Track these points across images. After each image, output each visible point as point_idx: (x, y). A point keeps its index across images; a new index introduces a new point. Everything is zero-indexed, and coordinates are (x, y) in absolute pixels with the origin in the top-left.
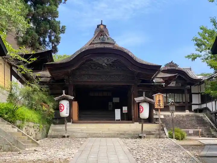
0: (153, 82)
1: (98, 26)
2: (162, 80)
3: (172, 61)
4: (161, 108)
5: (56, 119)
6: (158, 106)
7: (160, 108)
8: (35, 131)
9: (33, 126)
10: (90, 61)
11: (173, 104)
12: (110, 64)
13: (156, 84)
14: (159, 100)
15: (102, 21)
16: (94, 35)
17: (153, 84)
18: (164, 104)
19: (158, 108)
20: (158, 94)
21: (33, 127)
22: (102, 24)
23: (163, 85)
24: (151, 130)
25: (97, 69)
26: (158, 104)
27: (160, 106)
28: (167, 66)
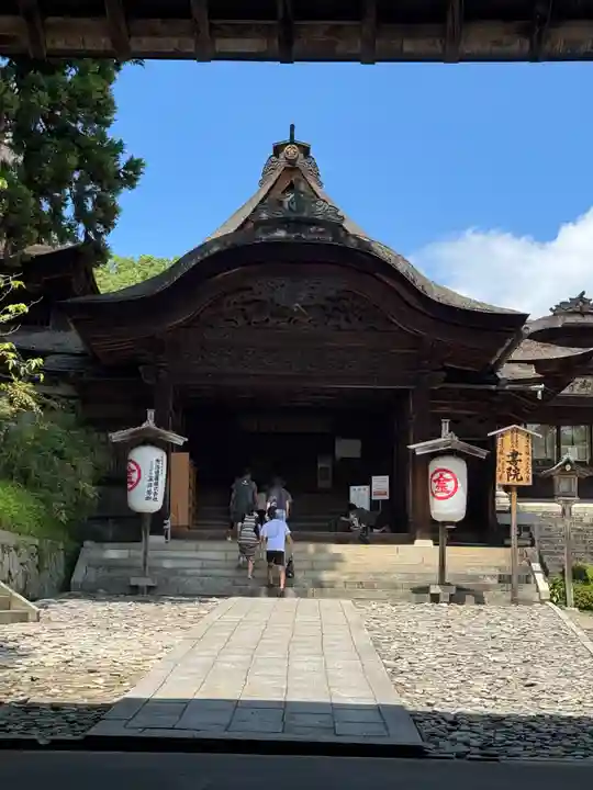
0: (497, 381)
1: (278, 149)
2: (531, 372)
3: (583, 293)
4: (521, 483)
5: (104, 519)
6: (509, 475)
7: (516, 483)
8: (21, 564)
9: (12, 543)
10: (241, 294)
11: (572, 470)
12: (323, 307)
13: (507, 387)
14: (515, 454)
15: (292, 127)
16: (261, 183)
17: (494, 387)
18: (533, 470)
19: (510, 483)
20: (512, 431)
21: (16, 549)
22: (292, 142)
23: (536, 392)
24: (479, 572)
25: (269, 325)
26: (510, 469)
27: (516, 475)
28: (561, 314)
